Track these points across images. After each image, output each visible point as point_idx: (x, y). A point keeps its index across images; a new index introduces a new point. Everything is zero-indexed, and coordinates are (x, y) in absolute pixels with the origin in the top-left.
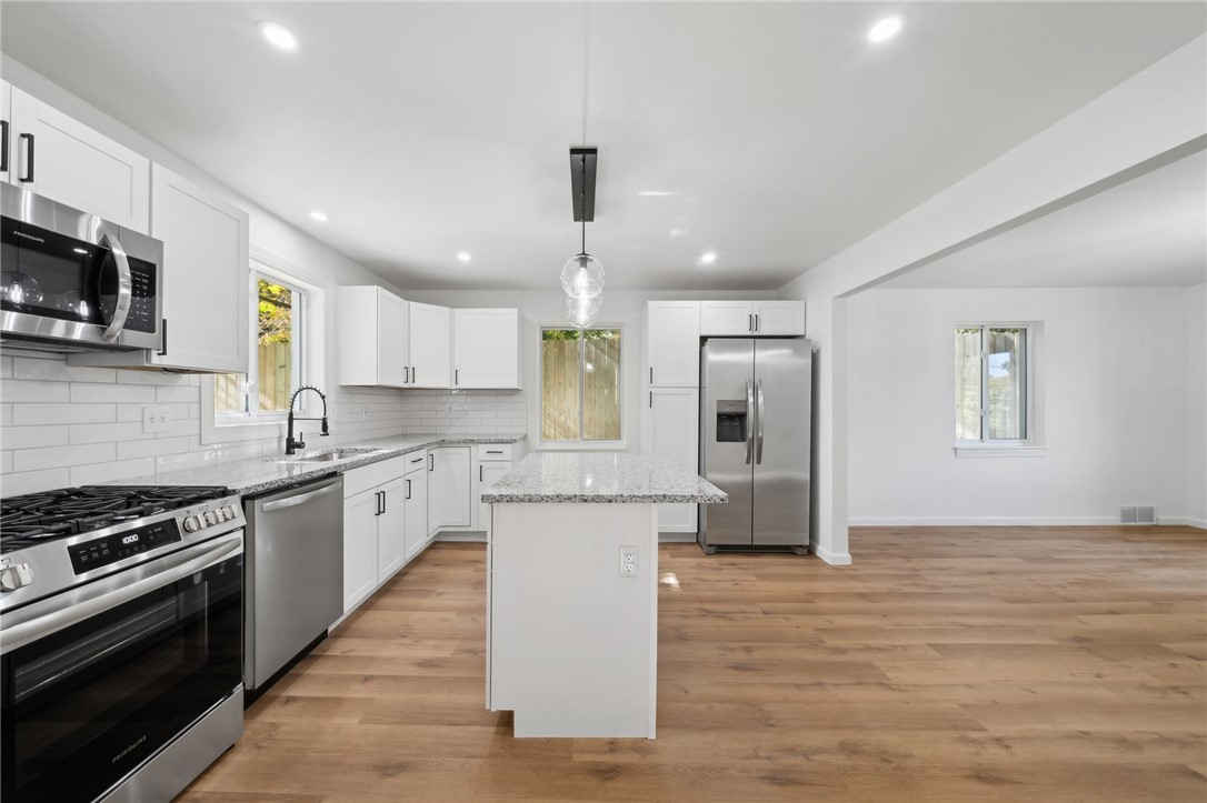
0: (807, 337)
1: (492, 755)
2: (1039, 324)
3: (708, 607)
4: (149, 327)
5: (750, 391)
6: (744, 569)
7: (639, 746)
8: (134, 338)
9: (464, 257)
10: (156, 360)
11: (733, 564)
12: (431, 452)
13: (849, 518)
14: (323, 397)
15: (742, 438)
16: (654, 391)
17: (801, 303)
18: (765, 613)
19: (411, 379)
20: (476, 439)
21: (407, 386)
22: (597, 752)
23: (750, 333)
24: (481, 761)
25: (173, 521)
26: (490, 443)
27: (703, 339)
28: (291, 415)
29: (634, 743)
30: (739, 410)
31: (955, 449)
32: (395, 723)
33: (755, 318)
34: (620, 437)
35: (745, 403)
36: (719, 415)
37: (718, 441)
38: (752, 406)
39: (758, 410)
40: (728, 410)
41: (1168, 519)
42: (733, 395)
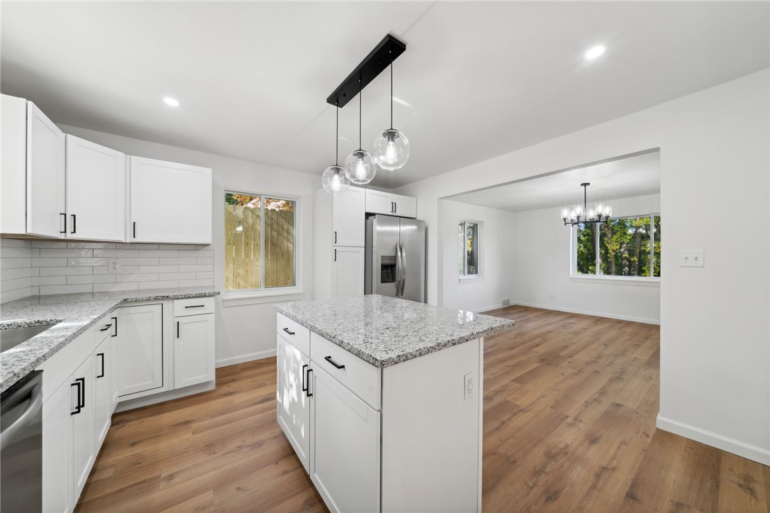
0: (417, 219)
2: (482, 222)
5: (398, 249)
9: (171, 102)
15: (393, 280)
16: (338, 249)
17: (414, 199)
19: (70, 228)
20: (171, 295)
21: (62, 236)
23: (391, 214)
26: (189, 297)
27: (368, 215)
30: (393, 262)
31: (460, 280)
33: (394, 205)
34: (294, 284)
35: (395, 257)
36: (382, 265)
37: (382, 282)
38: (400, 260)
39: (402, 262)
40: (387, 262)
41: (512, 303)
42: (389, 253)
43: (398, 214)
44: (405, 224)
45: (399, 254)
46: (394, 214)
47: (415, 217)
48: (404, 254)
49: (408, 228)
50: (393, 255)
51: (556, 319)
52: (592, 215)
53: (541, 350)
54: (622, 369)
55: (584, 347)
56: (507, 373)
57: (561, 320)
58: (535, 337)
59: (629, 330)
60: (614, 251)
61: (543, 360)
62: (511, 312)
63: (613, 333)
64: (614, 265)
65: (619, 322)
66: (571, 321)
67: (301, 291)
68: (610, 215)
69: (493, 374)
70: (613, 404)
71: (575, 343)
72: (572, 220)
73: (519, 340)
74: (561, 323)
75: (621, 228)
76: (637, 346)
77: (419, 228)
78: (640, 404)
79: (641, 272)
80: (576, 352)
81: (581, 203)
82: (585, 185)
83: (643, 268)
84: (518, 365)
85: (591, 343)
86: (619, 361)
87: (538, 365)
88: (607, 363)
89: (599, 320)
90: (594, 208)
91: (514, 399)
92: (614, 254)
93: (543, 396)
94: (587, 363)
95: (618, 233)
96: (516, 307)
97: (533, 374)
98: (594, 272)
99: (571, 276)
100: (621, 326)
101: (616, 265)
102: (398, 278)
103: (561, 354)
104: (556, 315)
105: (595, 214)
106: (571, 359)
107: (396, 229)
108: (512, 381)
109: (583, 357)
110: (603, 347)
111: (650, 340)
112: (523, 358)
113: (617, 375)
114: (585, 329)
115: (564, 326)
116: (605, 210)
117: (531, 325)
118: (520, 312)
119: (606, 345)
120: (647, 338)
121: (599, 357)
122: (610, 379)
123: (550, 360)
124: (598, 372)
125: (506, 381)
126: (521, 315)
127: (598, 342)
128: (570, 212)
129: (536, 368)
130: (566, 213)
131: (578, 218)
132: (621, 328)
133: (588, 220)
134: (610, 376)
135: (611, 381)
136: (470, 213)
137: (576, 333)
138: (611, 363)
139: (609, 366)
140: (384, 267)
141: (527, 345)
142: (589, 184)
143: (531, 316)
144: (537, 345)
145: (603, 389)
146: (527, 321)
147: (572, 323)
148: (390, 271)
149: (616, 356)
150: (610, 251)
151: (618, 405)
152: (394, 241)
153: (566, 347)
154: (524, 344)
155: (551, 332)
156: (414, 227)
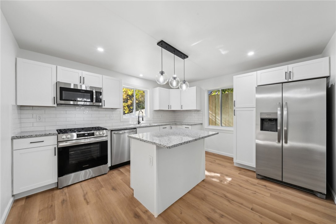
1: (127, 197)
3: (228, 195)
4: (101, 102)
6: (269, 190)
7: (150, 216)
8: (97, 104)
10: (103, 107)
11: (265, 186)
12: (171, 126)
14: (143, 113)
16: (236, 109)
18: (252, 209)
19: (170, 108)
21: (168, 110)
22: (141, 210)
24: (124, 196)
25: (94, 133)
28: (139, 116)
29: (150, 215)
32: (124, 182)
33: (288, 74)
35: (277, 113)
37: (261, 130)
46: (290, 80)
140: (267, 120)
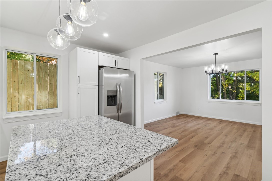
0: (130, 70)
2: (166, 73)
5: (118, 87)
13: (144, 122)
15: (115, 104)
16: (80, 86)
17: (128, 59)
23: (115, 67)
27: (100, 67)
30: (115, 94)
31: (155, 102)
33: (116, 62)
34: (57, 107)
35: (116, 91)
36: (108, 96)
37: (108, 106)
38: (119, 92)
39: (121, 94)
40: (111, 94)
41: (181, 113)
42: (112, 88)
43: (119, 67)
44: (122, 73)
45: (118, 89)
46: (117, 67)
47: (129, 69)
48: (121, 89)
49: (124, 76)
50: (115, 90)
51: (201, 121)
52: (219, 70)
53: (195, 140)
54: (236, 150)
55: (216, 137)
56: (177, 156)
57: (204, 122)
58: (192, 132)
59: (236, 126)
60: (226, 88)
61: (196, 146)
62: (180, 118)
63: (228, 129)
64: (226, 94)
65: (231, 122)
66: (209, 122)
67: (61, 111)
68: (228, 70)
69: (169, 157)
70: (235, 175)
71: (211, 135)
72: (209, 72)
73: (184, 134)
74: (204, 123)
75: (229, 77)
76: (241, 136)
77: (130, 76)
78: (249, 174)
79: (237, 98)
80: (212, 140)
81: (214, 64)
82: (216, 54)
83: (238, 96)
84: (183, 150)
85: (219, 135)
86: (234, 145)
87: (194, 149)
88: (228, 147)
89: (221, 121)
90: (220, 66)
91: (181, 174)
92: (226, 89)
93: (196, 172)
94: (218, 147)
95: (228, 79)
96: (183, 115)
97: (191, 156)
98: (218, 98)
99: (208, 100)
100: (231, 124)
101: (227, 94)
102: (118, 102)
103: (205, 142)
104: (201, 119)
105: (221, 69)
106: (210, 145)
107: (116, 76)
108: (179, 161)
109: (216, 143)
110: (225, 137)
111: (246, 132)
112: (185, 146)
113: (234, 154)
114: (215, 127)
115: (206, 125)
116: (225, 67)
117: (190, 125)
118: (185, 118)
119: (226, 136)
120: (245, 131)
121: (224, 143)
122: (231, 157)
123: (200, 146)
124: (224, 153)
125: (177, 161)
126: (185, 119)
127: (223, 134)
128: (208, 68)
129: (192, 152)
130: (207, 69)
131: (212, 71)
132: (232, 126)
133: (217, 72)
134: (230, 155)
135: (232, 158)
136: (160, 68)
137: (211, 129)
138: (230, 147)
139: (229, 148)
140: (109, 97)
141: (188, 137)
142: (217, 54)
143: (190, 120)
144: (193, 137)
145: (228, 164)
146: (188, 123)
147: (209, 123)
148: (113, 99)
149: (232, 142)
150: (224, 88)
151: (237, 175)
152: (116, 82)
153: (207, 138)
154: (186, 136)
155: (199, 128)
156: (128, 75)
